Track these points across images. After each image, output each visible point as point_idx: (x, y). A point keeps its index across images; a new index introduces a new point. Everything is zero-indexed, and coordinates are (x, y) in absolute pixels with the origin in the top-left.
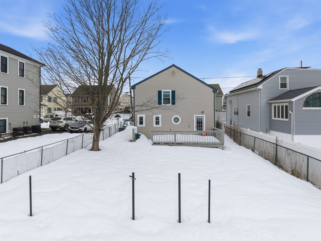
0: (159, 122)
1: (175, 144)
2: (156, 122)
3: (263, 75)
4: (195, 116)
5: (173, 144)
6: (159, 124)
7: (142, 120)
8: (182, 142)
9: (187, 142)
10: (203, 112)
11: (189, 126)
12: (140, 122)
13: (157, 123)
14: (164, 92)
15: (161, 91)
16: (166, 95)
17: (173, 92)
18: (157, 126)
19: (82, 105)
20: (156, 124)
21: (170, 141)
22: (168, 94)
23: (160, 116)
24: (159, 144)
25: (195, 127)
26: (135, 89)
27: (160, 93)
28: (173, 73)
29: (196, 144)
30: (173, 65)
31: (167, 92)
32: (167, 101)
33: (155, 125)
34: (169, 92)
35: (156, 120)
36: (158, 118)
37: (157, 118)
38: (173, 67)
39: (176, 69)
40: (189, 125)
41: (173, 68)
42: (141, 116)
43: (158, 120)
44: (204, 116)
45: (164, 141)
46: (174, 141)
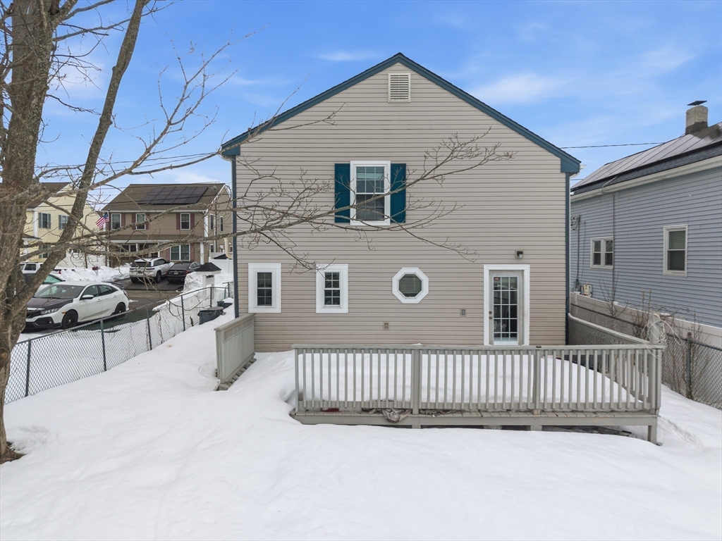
0: (337, 293)
1: (416, 411)
2: (327, 293)
3: (709, 125)
4: (487, 268)
5: (404, 411)
6: (337, 302)
7: (270, 286)
8: (449, 399)
9: (475, 401)
10: (519, 253)
11: (463, 312)
12: (260, 293)
13: (332, 298)
14: (360, 170)
15: (348, 166)
16: (370, 184)
17: (399, 172)
18: (332, 309)
19: (130, 237)
20: (327, 301)
21: (391, 396)
22: (375, 177)
23: (343, 270)
24: (331, 412)
25: (486, 315)
26: (237, 159)
27: (342, 171)
28: (399, 89)
29: (518, 411)
30: (400, 58)
31: (370, 170)
32: (370, 207)
33: (321, 307)
34: (381, 170)
35: (328, 284)
36: (336, 276)
37: (332, 279)
38: (399, 66)
39: (409, 74)
40: (463, 307)
41: (399, 70)
42: (265, 267)
43: (337, 284)
44: (526, 268)
45: (358, 399)
46: (408, 397)
